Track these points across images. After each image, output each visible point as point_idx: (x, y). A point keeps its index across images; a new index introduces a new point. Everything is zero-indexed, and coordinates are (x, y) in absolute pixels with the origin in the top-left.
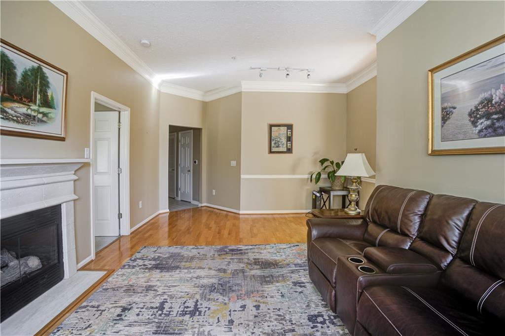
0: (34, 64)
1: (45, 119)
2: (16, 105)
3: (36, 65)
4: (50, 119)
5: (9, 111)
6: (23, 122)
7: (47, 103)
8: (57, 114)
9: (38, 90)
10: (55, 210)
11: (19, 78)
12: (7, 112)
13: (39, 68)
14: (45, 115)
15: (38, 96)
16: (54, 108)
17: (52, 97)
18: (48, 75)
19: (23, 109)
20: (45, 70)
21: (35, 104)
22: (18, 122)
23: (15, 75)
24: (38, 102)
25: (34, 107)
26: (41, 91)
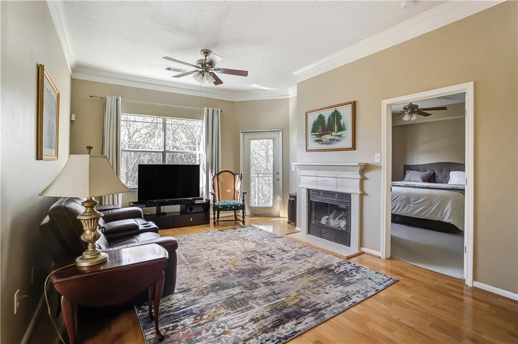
0: (332, 110)
1: (340, 139)
2: (326, 136)
3: (334, 111)
4: (343, 138)
5: (323, 140)
6: (329, 143)
7: (341, 129)
8: (348, 134)
9: (336, 123)
10: (348, 196)
11: (326, 122)
12: (322, 141)
13: (336, 110)
14: (340, 136)
15: (336, 127)
16: (345, 130)
17: (344, 124)
18: (340, 112)
19: (328, 137)
20: (338, 110)
21: (334, 132)
22: (327, 144)
23: (325, 121)
24: (336, 130)
25: (334, 134)
26: (337, 123)
